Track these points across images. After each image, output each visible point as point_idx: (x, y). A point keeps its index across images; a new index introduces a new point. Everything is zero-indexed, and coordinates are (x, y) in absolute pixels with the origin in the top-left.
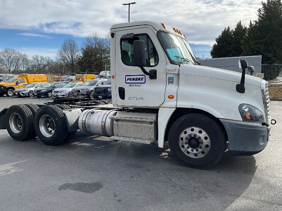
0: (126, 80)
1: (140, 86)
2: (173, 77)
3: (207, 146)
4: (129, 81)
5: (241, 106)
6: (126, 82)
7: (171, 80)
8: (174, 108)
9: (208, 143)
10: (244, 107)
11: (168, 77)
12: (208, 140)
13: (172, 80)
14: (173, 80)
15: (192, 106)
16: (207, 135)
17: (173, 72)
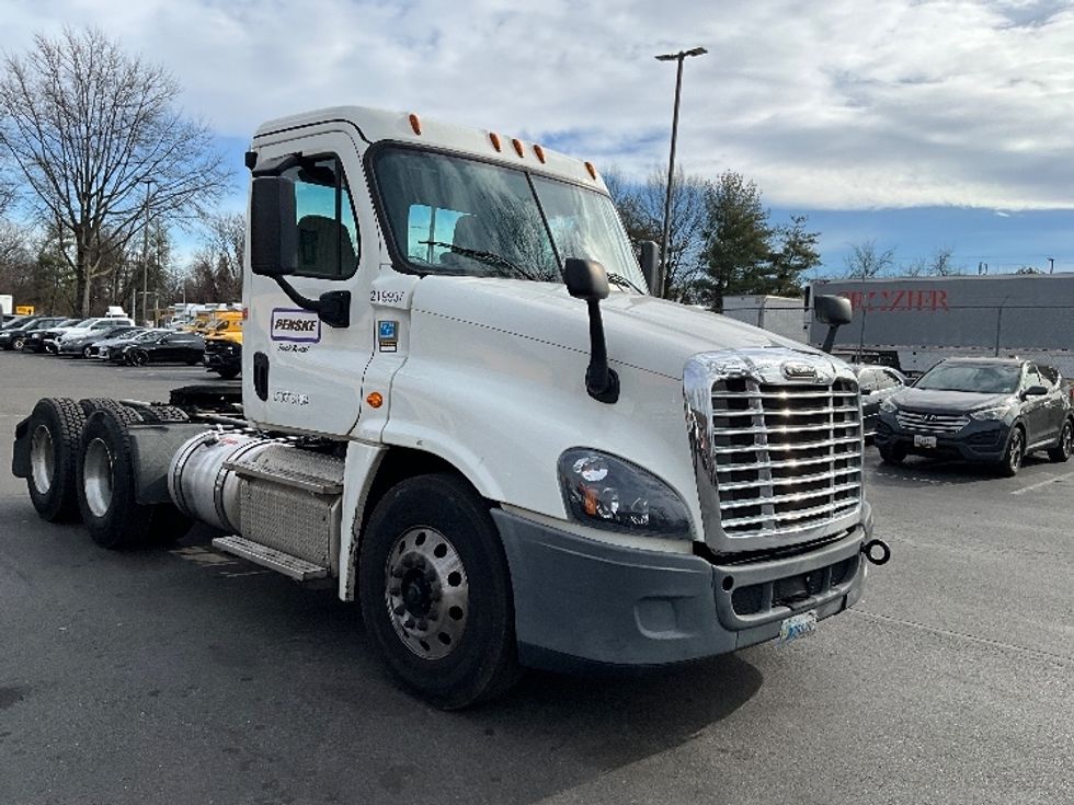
0: (275, 323)
1: (305, 350)
2: (396, 324)
3: (455, 612)
4: (279, 332)
5: (572, 455)
6: (275, 335)
7: (390, 332)
8: (375, 444)
9: (461, 598)
10: (581, 462)
11: (380, 322)
12: (463, 588)
13: (392, 336)
14: (396, 335)
15: (419, 443)
16: (459, 568)
17: (392, 304)
